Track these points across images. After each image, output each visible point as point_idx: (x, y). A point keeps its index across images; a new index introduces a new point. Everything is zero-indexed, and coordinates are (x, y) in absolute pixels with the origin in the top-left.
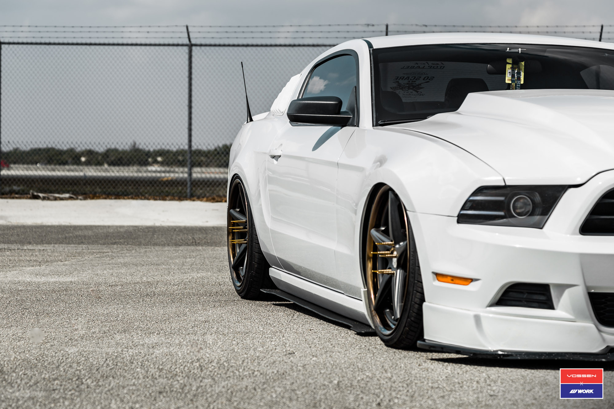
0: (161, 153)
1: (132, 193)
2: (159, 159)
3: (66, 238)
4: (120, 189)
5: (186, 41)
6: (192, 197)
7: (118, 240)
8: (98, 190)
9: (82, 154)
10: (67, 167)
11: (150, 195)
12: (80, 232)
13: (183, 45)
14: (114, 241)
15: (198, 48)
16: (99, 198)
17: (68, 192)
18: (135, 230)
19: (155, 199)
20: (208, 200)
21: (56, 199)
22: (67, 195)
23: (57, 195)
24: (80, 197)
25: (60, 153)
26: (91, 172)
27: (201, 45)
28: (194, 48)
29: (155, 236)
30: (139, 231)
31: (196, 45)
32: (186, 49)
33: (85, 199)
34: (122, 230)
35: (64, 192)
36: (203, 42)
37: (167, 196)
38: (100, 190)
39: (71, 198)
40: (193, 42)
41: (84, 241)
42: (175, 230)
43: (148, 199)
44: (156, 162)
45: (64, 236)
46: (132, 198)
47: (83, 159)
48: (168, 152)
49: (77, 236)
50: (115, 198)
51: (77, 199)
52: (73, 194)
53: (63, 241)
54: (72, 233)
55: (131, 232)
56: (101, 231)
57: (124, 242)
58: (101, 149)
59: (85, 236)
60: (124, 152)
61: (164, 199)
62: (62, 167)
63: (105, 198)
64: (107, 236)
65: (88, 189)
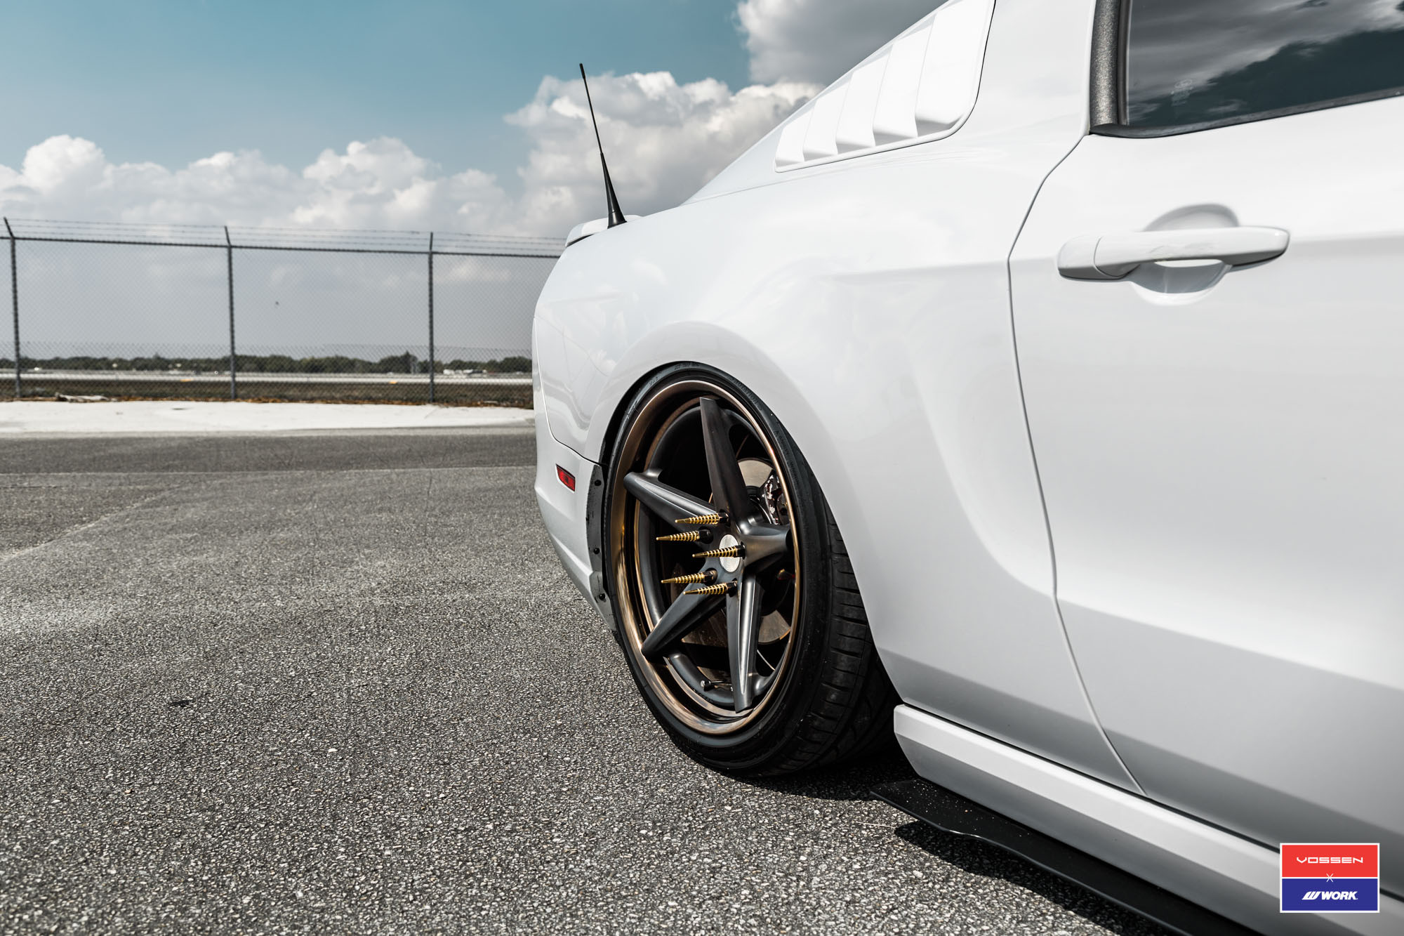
0: (180, 361)
1: (171, 395)
2: (179, 365)
3: (94, 459)
4: (157, 390)
5: (225, 243)
6: (236, 398)
7: (171, 462)
8: (133, 391)
9: (115, 361)
10: (101, 372)
11: (191, 396)
12: (115, 448)
13: (221, 246)
14: (167, 464)
15: (238, 250)
16: (134, 399)
17: (99, 394)
18: (190, 444)
19: (197, 401)
20: (254, 401)
21: (85, 401)
22: (99, 397)
23: (87, 397)
24: (113, 399)
25: (95, 360)
26: (122, 376)
27: (241, 247)
28: (233, 250)
29: (222, 453)
30: (197, 446)
31: (236, 247)
32: (225, 251)
33: (119, 401)
34: (173, 444)
35: (95, 394)
36: (244, 244)
37: (210, 397)
38: (135, 392)
39: (103, 400)
40: (233, 243)
41: (122, 465)
42: (245, 443)
43: (189, 400)
44: (175, 368)
45: (91, 457)
46: (172, 400)
47: (115, 365)
48: (186, 360)
49: (110, 457)
50: (153, 400)
51: (110, 401)
52: (105, 396)
53: (90, 465)
54: (104, 451)
55: (187, 448)
56: (145, 447)
57: (182, 465)
58: (129, 357)
59: (122, 456)
60: (149, 360)
61: (206, 401)
62: (96, 372)
63: (142, 400)
64: (154, 455)
65: (122, 390)
